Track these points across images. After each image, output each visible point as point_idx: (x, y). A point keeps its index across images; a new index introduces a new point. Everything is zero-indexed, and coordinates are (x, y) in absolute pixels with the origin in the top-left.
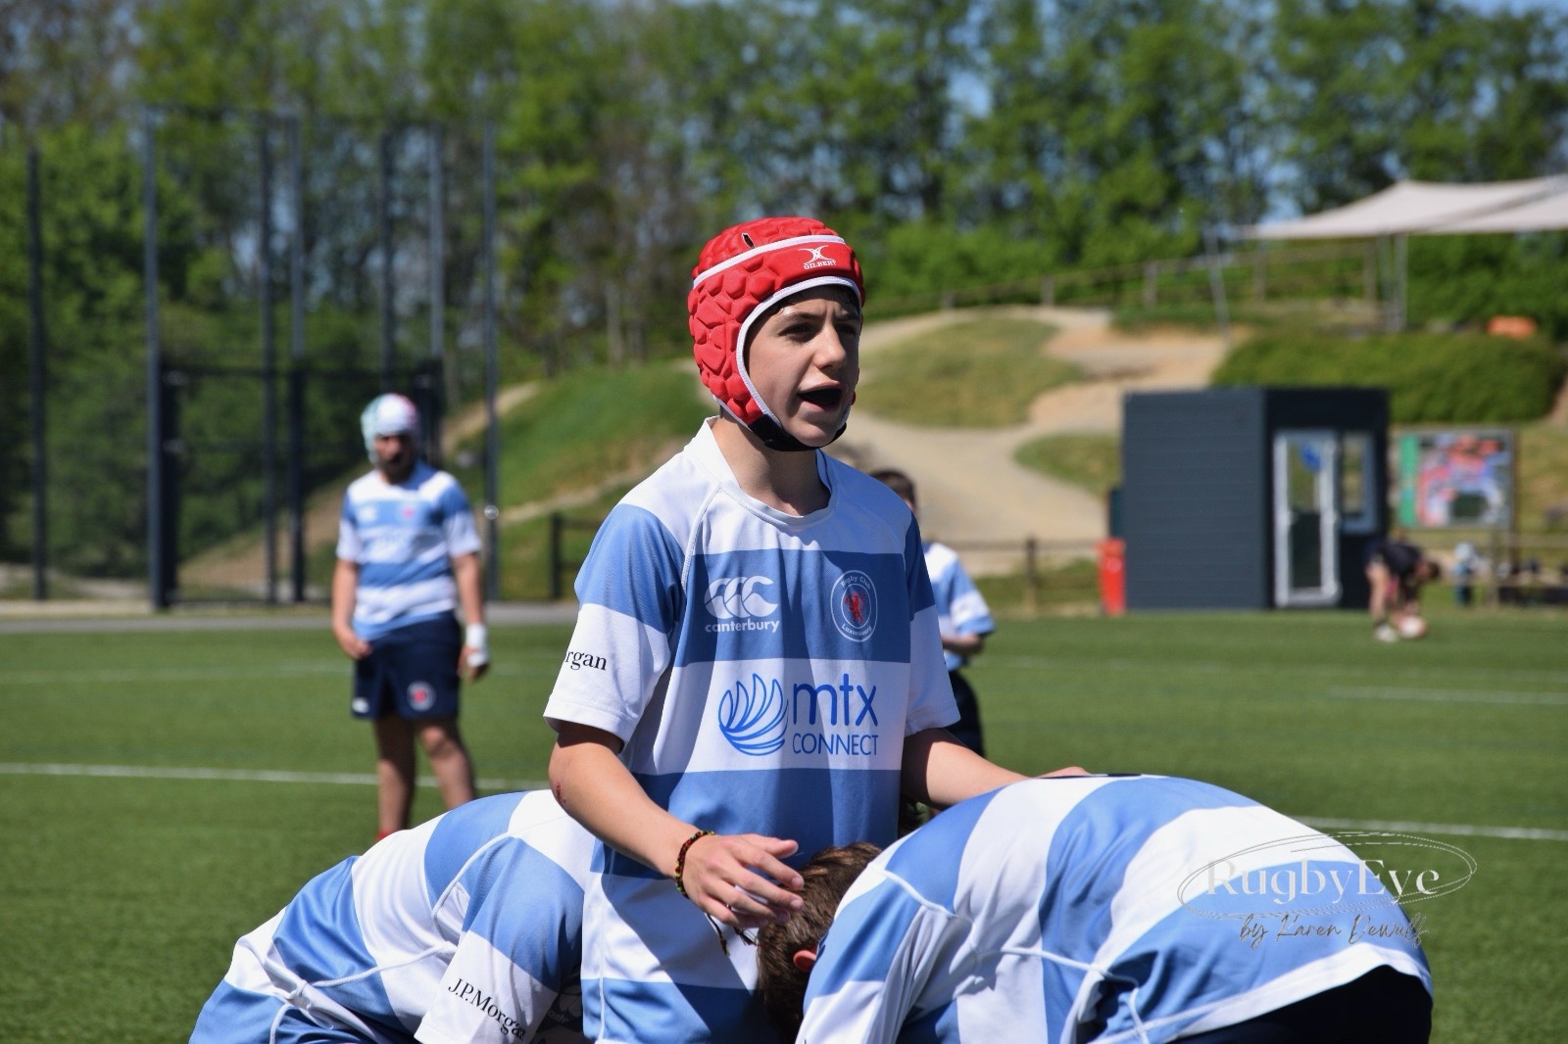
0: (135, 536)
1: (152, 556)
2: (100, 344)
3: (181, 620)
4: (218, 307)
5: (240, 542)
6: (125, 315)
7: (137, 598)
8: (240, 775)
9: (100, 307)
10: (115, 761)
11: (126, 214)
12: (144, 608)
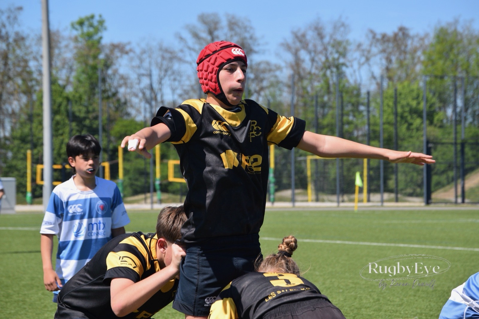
0: (420, 186)
1: (425, 190)
2: (411, 137)
3: (432, 208)
4: (441, 127)
5: (447, 187)
6: (418, 129)
7: (421, 202)
8: (449, 248)
9: (412, 127)
10: (417, 243)
11: (419, 103)
12: (423, 204)
